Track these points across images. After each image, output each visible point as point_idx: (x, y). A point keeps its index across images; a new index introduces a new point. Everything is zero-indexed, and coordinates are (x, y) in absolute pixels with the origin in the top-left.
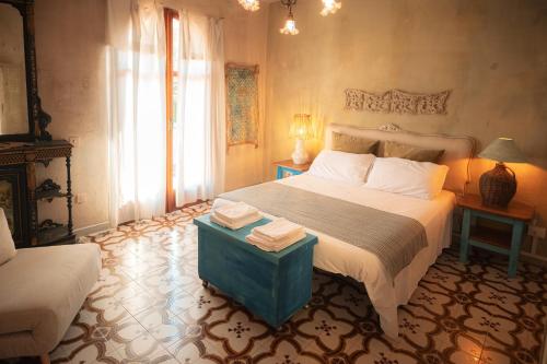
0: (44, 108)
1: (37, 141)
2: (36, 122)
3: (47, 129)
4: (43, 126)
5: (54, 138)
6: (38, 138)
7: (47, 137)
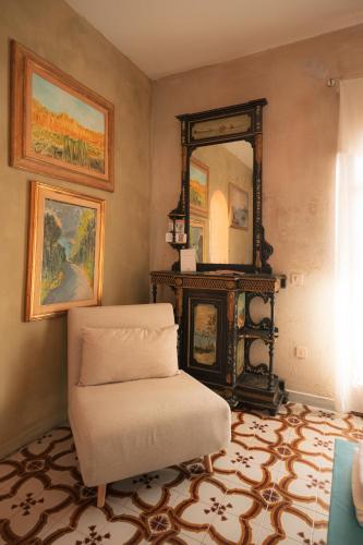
0: (268, 238)
1: (257, 273)
2: (258, 253)
3: (269, 262)
4: (264, 257)
5: (274, 271)
6: (258, 270)
7: (267, 270)
